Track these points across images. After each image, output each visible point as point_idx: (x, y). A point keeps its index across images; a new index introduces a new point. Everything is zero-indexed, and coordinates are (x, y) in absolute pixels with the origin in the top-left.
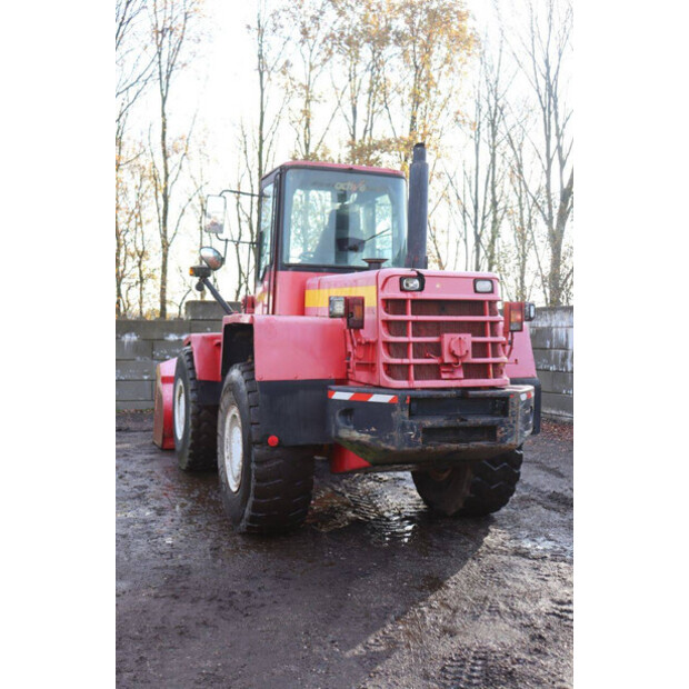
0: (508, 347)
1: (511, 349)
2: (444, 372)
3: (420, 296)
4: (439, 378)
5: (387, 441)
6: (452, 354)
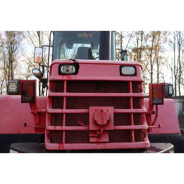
3: (73, 78)
4: (88, 142)
6: (95, 122)
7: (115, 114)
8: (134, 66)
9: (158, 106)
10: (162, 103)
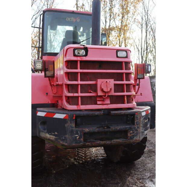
0: (137, 87)
1: (139, 88)
2: (99, 101)
3: (85, 59)
4: (96, 104)
5: (63, 140)
6: (102, 90)
7: (115, 85)
8: (126, 51)
9: (140, 80)
10: (144, 78)
